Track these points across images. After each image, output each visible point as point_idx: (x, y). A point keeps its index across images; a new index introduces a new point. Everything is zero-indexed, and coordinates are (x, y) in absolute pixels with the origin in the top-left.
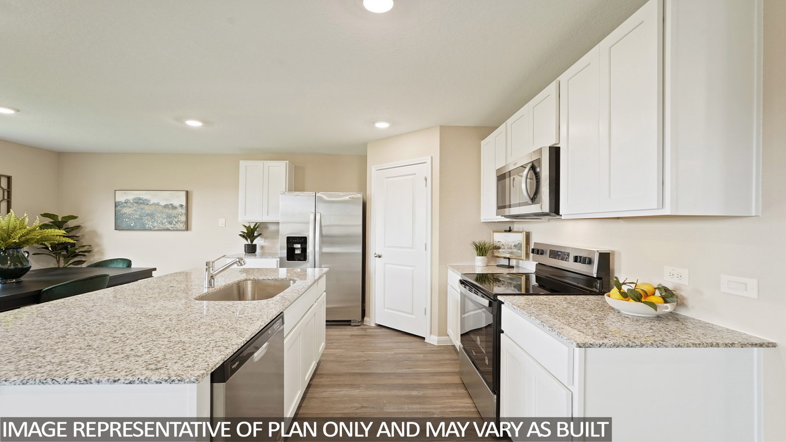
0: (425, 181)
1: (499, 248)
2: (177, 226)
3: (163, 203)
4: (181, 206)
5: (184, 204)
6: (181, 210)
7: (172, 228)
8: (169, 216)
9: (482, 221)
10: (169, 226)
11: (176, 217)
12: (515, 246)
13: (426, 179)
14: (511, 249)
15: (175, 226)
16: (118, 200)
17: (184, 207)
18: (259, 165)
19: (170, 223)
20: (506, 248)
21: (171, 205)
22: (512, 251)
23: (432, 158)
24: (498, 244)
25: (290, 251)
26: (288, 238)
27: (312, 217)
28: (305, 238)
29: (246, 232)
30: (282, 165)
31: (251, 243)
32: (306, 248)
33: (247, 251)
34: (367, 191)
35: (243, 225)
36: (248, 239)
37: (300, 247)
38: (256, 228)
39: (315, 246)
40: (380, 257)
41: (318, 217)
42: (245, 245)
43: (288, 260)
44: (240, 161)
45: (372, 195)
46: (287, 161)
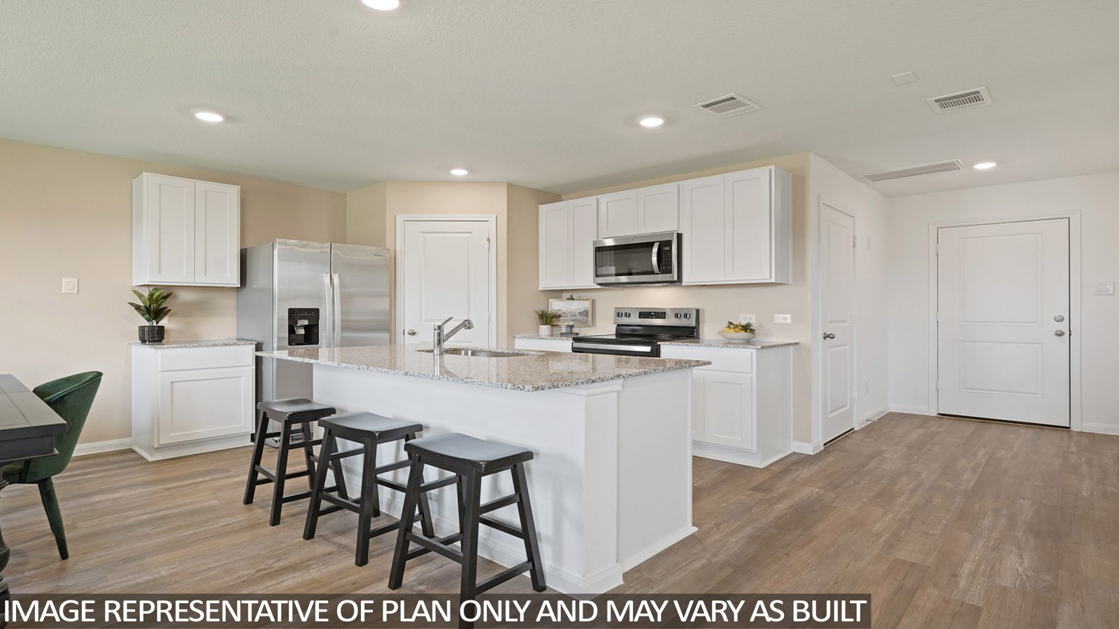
0: (488, 242)
1: (560, 316)
9: (540, 289)
12: (580, 313)
14: (575, 316)
18: (186, 187)
20: (569, 316)
22: (575, 318)
23: (497, 217)
24: (559, 313)
25: (292, 330)
26: (290, 310)
27: (327, 280)
28: (317, 311)
29: (142, 304)
30: (232, 194)
31: (155, 324)
32: (317, 326)
33: (146, 337)
34: (387, 247)
35: (134, 291)
36: (147, 316)
37: (307, 323)
38: (165, 298)
39: (334, 321)
40: (414, 334)
41: (336, 280)
42: (142, 329)
43: (289, 344)
44: (142, 173)
45: (397, 254)
46: (239, 187)
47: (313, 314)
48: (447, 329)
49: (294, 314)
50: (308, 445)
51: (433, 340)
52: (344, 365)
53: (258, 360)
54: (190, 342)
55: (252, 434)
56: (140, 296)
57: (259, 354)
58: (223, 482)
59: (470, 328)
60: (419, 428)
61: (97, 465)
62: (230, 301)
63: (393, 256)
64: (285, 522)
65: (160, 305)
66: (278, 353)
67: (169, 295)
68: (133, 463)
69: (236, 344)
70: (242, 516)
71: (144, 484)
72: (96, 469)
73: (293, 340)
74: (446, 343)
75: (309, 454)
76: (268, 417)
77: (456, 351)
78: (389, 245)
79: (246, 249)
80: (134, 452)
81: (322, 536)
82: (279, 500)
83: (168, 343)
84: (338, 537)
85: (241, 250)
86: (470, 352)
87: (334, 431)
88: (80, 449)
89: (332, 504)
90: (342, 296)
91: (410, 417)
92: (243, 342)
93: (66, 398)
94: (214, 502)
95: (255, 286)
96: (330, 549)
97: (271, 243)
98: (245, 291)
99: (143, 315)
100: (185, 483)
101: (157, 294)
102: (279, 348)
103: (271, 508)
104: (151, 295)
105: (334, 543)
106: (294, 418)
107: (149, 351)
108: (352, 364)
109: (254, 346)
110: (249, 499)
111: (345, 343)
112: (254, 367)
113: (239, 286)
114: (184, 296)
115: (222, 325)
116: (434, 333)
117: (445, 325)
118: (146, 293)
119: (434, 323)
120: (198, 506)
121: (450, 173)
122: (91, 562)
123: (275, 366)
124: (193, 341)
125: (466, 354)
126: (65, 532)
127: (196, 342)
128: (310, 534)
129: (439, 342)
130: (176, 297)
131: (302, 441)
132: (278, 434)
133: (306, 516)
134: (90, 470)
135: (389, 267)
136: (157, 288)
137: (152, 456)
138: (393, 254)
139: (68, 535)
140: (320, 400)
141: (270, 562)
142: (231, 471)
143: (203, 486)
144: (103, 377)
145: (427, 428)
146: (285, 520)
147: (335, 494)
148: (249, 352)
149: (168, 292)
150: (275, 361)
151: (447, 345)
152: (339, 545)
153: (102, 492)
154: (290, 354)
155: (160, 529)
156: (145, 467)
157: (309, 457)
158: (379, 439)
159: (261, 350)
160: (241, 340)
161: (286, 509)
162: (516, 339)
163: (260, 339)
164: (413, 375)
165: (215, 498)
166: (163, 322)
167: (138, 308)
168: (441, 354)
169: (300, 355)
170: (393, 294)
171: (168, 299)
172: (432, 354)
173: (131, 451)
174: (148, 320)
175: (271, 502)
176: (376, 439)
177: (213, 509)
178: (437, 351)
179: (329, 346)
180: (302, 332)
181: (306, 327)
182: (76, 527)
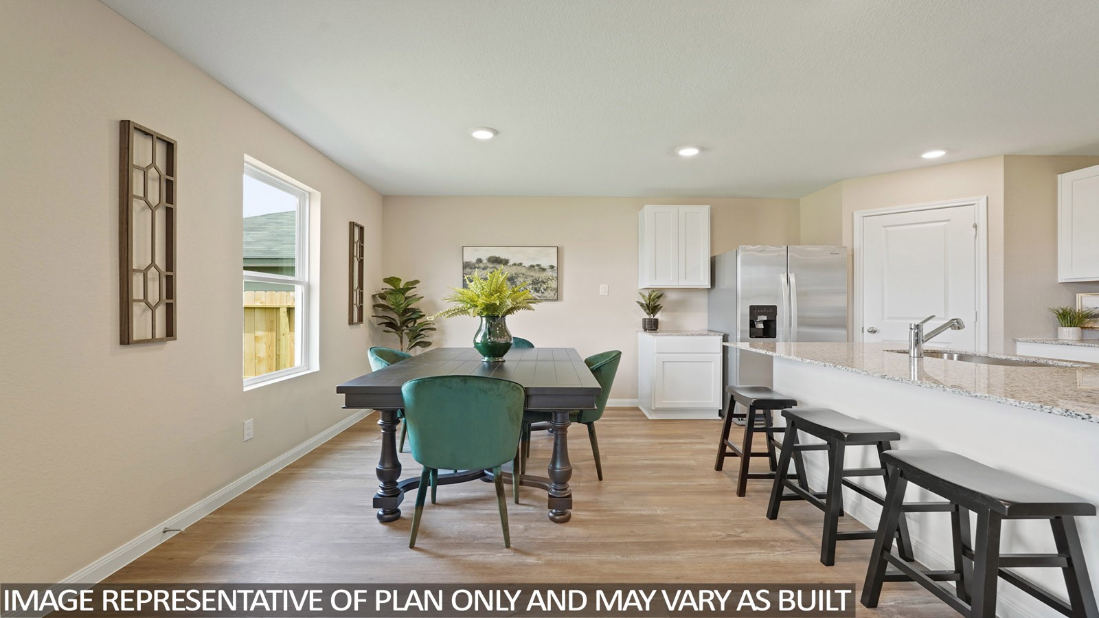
0: (974, 229)
1: (1094, 316)
2: (546, 294)
3: (527, 264)
4: (552, 267)
5: (555, 265)
6: (551, 273)
7: (539, 297)
8: (535, 282)
9: (1060, 281)
10: (535, 295)
11: (544, 283)
13: (975, 226)
15: (544, 295)
16: (466, 259)
17: (555, 268)
18: (672, 212)
19: (537, 290)
21: (538, 265)
23: (987, 198)
25: (752, 325)
26: (751, 307)
27: (784, 280)
28: (774, 308)
29: (644, 302)
30: (704, 212)
31: (652, 317)
32: (775, 321)
33: (647, 327)
34: (844, 245)
35: (640, 293)
36: (648, 311)
37: (766, 319)
38: (659, 297)
39: (790, 317)
40: (875, 332)
41: (792, 280)
42: (644, 320)
43: (750, 337)
44: (644, 206)
45: (855, 251)
46: (709, 206)
47: (771, 311)
48: (927, 329)
49: (755, 311)
50: (770, 431)
51: (908, 340)
52: (809, 361)
53: (725, 349)
54: (676, 331)
55: (720, 410)
56: (643, 296)
57: (726, 344)
58: (698, 447)
59: (959, 328)
60: (897, 436)
61: (619, 416)
62: (702, 300)
63: (851, 253)
64: (750, 496)
65: (655, 303)
66: (742, 345)
67: (661, 295)
68: (637, 418)
69: (707, 335)
70: (712, 480)
71: (646, 436)
72: (618, 418)
73: (754, 333)
74: (926, 344)
75: (770, 438)
76: (735, 399)
77: (935, 354)
78: (846, 242)
79: (715, 256)
80: (640, 410)
81: (784, 520)
82: (745, 475)
83: (661, 331)
84: (801, 526)
85: (711, 257)
86: (955, 356)
87: (796, 423)
88: (610, 402)
89: (793, 492)
90: (798, 294)
91: (883, 422)
92: (714, 333)
93: (602, 368)
94: (693, 463)
95: (722, 287)
96: (793, 536)
97: (735, 250)
98: (714, 291)
99: (645, 310)
100: (672, 441)
101: (654, 294)
102: (742, 340)
103: (737, 480)
104: (650, 295)
105: (798, 532)
106: (758, 404)
107: (648, 337)
108: (816, 361)
109: (722, 337)
110: (719, 467)
111: (801, 338)
112: (722, 355)
113: (710, 287)
114: (671, 296)
115: (697, 319)
116: (910, 332)
117: (925, 324)
118: (647, 295)
119: (911, 322)
120: (681, 463)
121: (922, 158)
122: (615, 487)
123: (738, 354)
124: (677, 331)
125: (951, 357)
126: (601, 460)
127: (680, 331)
128: (773, 514)
129: (917, 342)
130: (665, 297)
131: (764, 426)
132: (744, 416)
133: (769, 495)
134: (614, 418)
135: (847, 265)
136: (654, 290)
137: (650, 415)
138: (851, 251)
139: (602, 463)
140: (781, 390)
141: (739, 531)
142: (703, 438)
143: (684, 447)
144: (622, 355)
145: (906, 437)
146: (750, 494)
147: (795, 482)
148: (717, 341)
149: (661, 293)
150: (738, 351)
151: (927, 346)
152: (803, 535)
153: (621, 436)
154: (751, 346)
155: (656, 475)
156: (646, 422)
157: (770, 441)
158: (848, 441)
159: (727, 341)
160: (711, 331)
161: (751, 484)
162: (1018, 343)
163: (727, 332)
164: (893, 379)
165: (693, 459)
166: (657, 316)
167: (642, 305)
168: (920, 356)
169: (760, 347)
170: (850, 292)
171: (661, 298)
172: (908, 355)
173: (637, 409)
174: (648, 314)
175: (738, 474)
176: (844, 441)
177: (691, 468)
178: (914, 352)
179: (786, 341)
180: (761, 326)
181: (764, 322)
182: (607, 459)
